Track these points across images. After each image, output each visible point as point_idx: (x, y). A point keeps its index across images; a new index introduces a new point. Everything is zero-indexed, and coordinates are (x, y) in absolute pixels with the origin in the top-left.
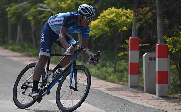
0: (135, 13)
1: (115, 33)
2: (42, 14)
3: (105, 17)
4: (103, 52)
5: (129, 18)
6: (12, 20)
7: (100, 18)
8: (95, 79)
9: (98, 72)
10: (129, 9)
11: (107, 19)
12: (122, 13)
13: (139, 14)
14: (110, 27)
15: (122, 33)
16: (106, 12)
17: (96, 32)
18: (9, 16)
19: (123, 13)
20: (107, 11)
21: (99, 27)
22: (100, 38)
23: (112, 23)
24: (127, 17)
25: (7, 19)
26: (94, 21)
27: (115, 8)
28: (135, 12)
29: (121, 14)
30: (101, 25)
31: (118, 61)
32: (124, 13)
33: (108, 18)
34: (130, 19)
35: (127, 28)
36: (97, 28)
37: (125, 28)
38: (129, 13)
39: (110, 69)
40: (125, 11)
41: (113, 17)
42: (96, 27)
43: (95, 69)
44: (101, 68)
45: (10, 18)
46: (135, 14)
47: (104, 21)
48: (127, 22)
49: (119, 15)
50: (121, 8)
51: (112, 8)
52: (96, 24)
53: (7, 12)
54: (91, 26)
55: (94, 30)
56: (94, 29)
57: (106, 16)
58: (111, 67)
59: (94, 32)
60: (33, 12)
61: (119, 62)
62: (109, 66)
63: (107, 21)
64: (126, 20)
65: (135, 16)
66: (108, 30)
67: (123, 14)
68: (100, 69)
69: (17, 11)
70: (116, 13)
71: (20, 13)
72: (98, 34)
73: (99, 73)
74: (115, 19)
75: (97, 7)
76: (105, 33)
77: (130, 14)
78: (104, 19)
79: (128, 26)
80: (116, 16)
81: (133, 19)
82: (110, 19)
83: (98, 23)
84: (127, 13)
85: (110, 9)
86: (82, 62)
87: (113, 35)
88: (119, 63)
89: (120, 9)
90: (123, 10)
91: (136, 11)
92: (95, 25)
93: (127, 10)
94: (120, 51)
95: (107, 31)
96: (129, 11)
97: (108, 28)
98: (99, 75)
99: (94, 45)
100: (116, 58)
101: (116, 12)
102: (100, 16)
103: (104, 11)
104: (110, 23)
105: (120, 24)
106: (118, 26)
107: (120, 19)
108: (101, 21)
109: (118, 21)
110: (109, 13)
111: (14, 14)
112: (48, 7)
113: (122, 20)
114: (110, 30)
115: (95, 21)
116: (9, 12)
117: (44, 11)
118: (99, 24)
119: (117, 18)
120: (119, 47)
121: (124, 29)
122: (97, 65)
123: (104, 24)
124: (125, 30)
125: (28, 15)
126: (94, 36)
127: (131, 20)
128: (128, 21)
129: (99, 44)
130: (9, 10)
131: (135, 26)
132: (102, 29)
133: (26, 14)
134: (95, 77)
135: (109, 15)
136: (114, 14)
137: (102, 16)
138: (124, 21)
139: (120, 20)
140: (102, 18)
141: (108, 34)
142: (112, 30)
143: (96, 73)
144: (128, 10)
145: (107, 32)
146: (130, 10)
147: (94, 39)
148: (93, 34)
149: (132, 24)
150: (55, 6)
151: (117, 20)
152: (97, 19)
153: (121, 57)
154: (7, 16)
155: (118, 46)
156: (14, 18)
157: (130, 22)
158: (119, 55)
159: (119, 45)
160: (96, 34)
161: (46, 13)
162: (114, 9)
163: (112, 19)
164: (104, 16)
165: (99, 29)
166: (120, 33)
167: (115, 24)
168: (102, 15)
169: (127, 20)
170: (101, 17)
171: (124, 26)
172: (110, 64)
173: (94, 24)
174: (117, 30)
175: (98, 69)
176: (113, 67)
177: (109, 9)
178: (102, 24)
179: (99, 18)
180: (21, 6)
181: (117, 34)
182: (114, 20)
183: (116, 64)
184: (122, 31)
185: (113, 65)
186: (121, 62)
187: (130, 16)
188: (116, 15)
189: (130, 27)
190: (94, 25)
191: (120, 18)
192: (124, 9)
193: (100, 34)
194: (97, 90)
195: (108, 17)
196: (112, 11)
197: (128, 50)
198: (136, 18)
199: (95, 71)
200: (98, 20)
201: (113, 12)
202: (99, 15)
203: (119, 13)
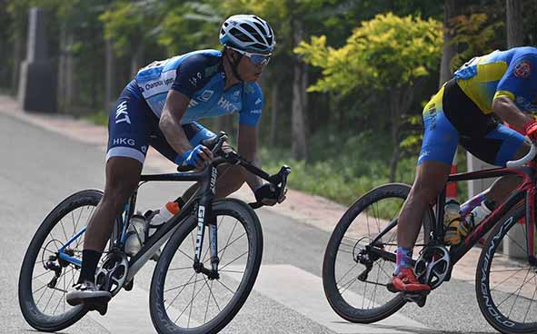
0: (447, 30)
1: (394, 82)
2: (196, 31)
3: (368, 40)
4: (362, 135)
5: (432, 43)
6: (118, 45)
7: (354, 42)
9: (347, 190)
10: (434, 19)
11: (372, 46)
12: (414, 29)
13: (459, 31)
14: (378, 67)
15: (411, 83)
16: (369, 27)
17: (343, 82)
18: (108, 36)
19: (417, 30)
20: (374, 25)
21: (349, 68)
22: (355, 96)
23: (385, 56)
24: (427, 39)
25: (103, 44)
26: (337, 49)
27: (395, 14)
28: (447, 25)
29: (410, 32)
30: (356, 61)
31: (401, 160)
32: (418, 28)
33: (376, 43)
34: (435, 47)
35: (427, 69)
36: (345, 70)
37: (421, 70)
38: (432, 29)
39: (380, 181)
40: (422, 24)
41: (389, 39)
42: (341, 66)
43: (339, 182)
44: (356, 180)
45: (113, 40)
46: (449, 33)
47: (364, 50)
48: (428, 54)
49: (406, 36)
50: (410, 17)
51: (385, 16)
52: (342, 60)
53: (102, 23)
54: (329, 65)
55: (336, 76)
56: (335, 72)
57: (370, 37)
58: (383, 177)
59: (335, 81)
60: (173, 25)
61: (405, 161)
62: (376, 173)
63: (372, 52)
64: (424, 48)
65: (448, 36)
66: (376, 75)
67: (417, 33)
68: (353, 182)
69: (129, 22)
70: (396, 30)
71: (137, 28)
72: (347, 86)
73: (351, 193)
74: (394, 44)
75: (345, 13)
76: (366, 82)
77: (436, 32)
78: (363, 44)
79: (429, 64)
80: (397, 37)
81: (441, 45)
82: (382, 44)
83: (348, 55)
84: (426, 29)
85: (381, 17)
86: (303, 162)
87: (389, 88)
88: (404, 166)
89: (408, 19)
90: (416, 21)
91: (452, 24)
92: (340, 62)
93: (427, 20)
94: (407, 132)
95: (373, 77)
96: (432, 22)
97: (375, 69)
98: (349, 197)
99: (337, 116)
100: (396, 150)
101: (397, 27)
102: (354, 37)
103: (364, 23)
104: (380, 57)
105: (406, 59)
106: (401, 63)
107: (407, 46)
108: (356, 50)
109: (401, 50)
110: (378, 28)
111: (121, 30)
112: (213, 12)
113: (414, 48)
114: (380, 74)
115: (340, 51)
116: (108, 26)
117: (204, 22)
118: (350, 58)
119: (399, 43)
120: (403, 122)
121: (419, 74)
122: (344, 172)
123: (365, 57)
124: (421, 77)
125: (160, 32)
126: (336, 93)
127: (437, 49)
128: (428, 51)
129: (352, 114)
130: (109, 20)
131: (448, 64)
132: (359, 74)
133: (155, 31)
134: (338, 202)
135: (377, 33)
136: (392, 31)
137: (359, 38)
138: (420, 51)
139: (408, 49)
140: (359, 43)
141: (376, 86)
142: (385, 73)
143: (339, 192)
144: (430, 20)
145: (371, 79)
146: (435, 21)
147: (337, 99)
148: (334, 85)
149: (440, 60)
150: (234, 9)
151: (399, 46)
152: (346, 43)
153: (410, 150)
154: (103, 34)
155: (402, 120)
156: (123, 40)
157: (433, 53)
158: (404, 143)
159: (403, 116)
160: (341, 87)
161: (209, 28)
162: (390, 18)
163: (386, 45)
164: (364, 37)
165: (351, 72)
166: (408, 83)
167: (393, 58)
168: (359, 33)
169: (427, 48)
170: (356, 39)
171: (417, 65)
172: (379, 166)
173: (336, 58)
174: (400, 76)
175: (347, 181)
176: (387, 176)
177: (379, 19)
178: (360, 58)
179: (352, 43)
180: (140, 7)
181: (399, 85)
182: (392, 49)
183: (394, 168)
184: (412, 77)
185: (388, 171)
186: (410, 163)
187: (436, 37)
188: (396, 34)
189: (435, 68)
190: (336, 62)
191: (409, 42)
192: (418, 19)
193: (353, 85)
195: (376, 39)
196: (386, 24)
198: (451, 42)
199: (339, 186)
200: (349, 48)
201: (390, 27)
202: (351, 34)
203: (404, 28)
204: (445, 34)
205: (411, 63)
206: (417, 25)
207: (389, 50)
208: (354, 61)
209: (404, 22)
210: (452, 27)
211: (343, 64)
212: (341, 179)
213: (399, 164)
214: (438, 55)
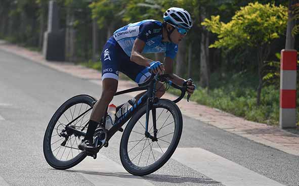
0: (290, 11)
1: (259, 42)
2: (145, 13)
3: (244, 18)
4: (241, 73)
5: (281, 19)
6: (99, 22)
7: (236, 19)
8: (227, 116)
9: (232, 104)
10: (282, 5)
11: (246, 21)
12: (271, 11)
13: (297, 12)
14: (250, 33)
15: (269, 43)
16: (244, 10)
17: (229, 42)
18: (94, 17)
19: (273, 12)
20: (247, 9)
21: (234, 34)
22: (237, 50)
23: (254, 27)
24: (279, 17)
25: (91, 21)
26: (226, 23)
27: (259, 3)
28: (290, 9)
29: (269, 13)
30: (237, 30)
31: (263, 87)
32: (274, 11)
33: (248, 19)
34: (283, 21)
35: (278, 35)
36: (231, 35)
37: (275, 35)
38: (281, 11)
39: (252, 99)
40: (275, 8)
41: (256, 17)
42: (228, 33)
43: (228, 100)
44: (237, 99)
45: (97, 19)
46: (291, 13)
47: (242, 24)
48: (279, 26)
49: (266, 15)
50: (269, 4)
51: (254, 4)
52: (229, 29)
53: (91, 9)
54: (221, 32)
55: (225, 38)
56: (225, 36)
57: (245, 16)
58: (253, 97)
59: (225, 41)
60: (131, 9)
61: (266, 88)
62: (249, 94)
63: (247, 24)
64: (277, 22)
66: (249, 38)
67: (272, 13)
68: (235, 100)
69: (106, 8)
70: (260, 12)
71: (111, 12)
72: (232, 44)
73: (234, 106)
74: (259, 20)
75: (231, 2)
76: (243, 42)
77: (283, 13)
78: (241, 20)
79: (279, 31)
80: (261, 16)
81: (287, 20)
82: (252, 20)
83: (232, 26)
84: (278, 11)
85: (252, 4)
86: (207, 89)
87: (256, 46)
88: (265, 91)
89: (268, 5)
90: (272, 7)
91: (293, 8)
93: (278, 6)
94: (267, 71)
95: (247, 39)
96: (281, 7)
97: (248, 35)
98: (233, 109)
99: (226, 61)
100: (261, 82)
101: (261, 10)
102: (236, 16)
103: (242, 8)
104: (251, 27)
105: (266, 28)
106: (263, 31)
107: (267, 21)
108: (237, 24)
109: (263, 24)
110: (250, 11)
111: (101, 13)
112: (154, 2)
113: (271, 22)
114: (251, 38)
115: (228, 24)
116: (93, 10)
117: (150, 8)
118: (234, 28)
119: (262, 19)
120: (265, 65)
121: (274, 37)
122: (231, 94)
123: (242, 28)
124: (275, 39)
125: (123, 14)
126: (226, 48)
127: (285, 22)
128: (279, 24)
129: (234, 61)
130: (94, 7)
131: (291, 31)
132: (239, 37)
133: (120, 13)
134: (227, 112)
135: (249, 14)
136: (258, 12)
137: (239, 16)
138: (274, 24)
139: (268, 23)
140: (239, 19)
141: (249, 44)
142: (254, 37)
143: (228, 105)
144: (280, 5)
145: (246, 40)
146: (283, 7)
147: (226, 52)
148: (224, 44)
149: (286, 29)
151: (262, 21)
152: (231, 20)
153: (269, 81)
154: (92, 15)
155: (264, 63)
156: (102, 19)
157: (282, 25)
158: (265, 77)
159: (265, 62)
160: (228, 45)
161: (152, 11)
162: (257, 5)
163: (255, 21)
164: (242, 16)
165: (234, 36)
166: (268, 42)
167: (258, 28)
168: (239, 14)
169: (279, 22)
170: (237, 17)
171: (273, 32)
172: (251, 91)
173: (225, 28)
174: (263, 39)
175: (232, 99)
176: (256, 97)
177: (250, 5)
178: (239, 28)
179: (234, 19)
181: (262, 43)
182: (258, 22)
183: (260, 91)
184: (270, 39)
185: (256, 94)
186: (269, 89)
187: (284, 15)
188: (260, 14)
189: (283, 34)
190: (226, 30)
191: (268, 19)
192: (273, 5)
193: (235, 44)
194: (229, 132)
195: (249, 17)
196: (254, 8)
197: (280, 69)
198: (293, 19)
199: (228, 103)
200: (233, 22)
201: (257, 10)
202: (234, 14)
203: (265, 11)
204: (289, 14)
205: (269, 31)
206: (273, 9)
207: (256, 23)
208: (236, 30)
209: (265, 7)
210: (293, 10)
211: (230, 32)
212: (229, 99)
213: (262, 90)
214: (285, 26)
